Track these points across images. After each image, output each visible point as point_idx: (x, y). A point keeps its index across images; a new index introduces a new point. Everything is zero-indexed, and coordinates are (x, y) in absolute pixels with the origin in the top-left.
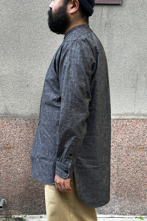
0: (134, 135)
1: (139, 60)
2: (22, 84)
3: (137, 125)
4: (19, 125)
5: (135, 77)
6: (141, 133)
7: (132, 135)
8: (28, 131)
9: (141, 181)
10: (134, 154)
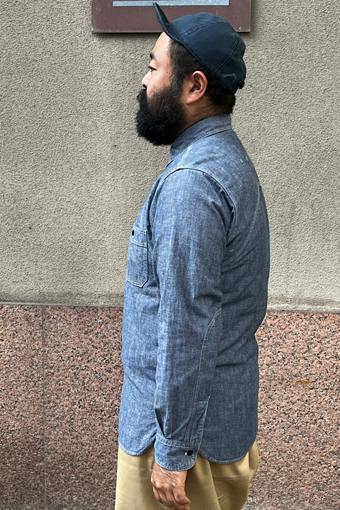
0: (285, 350)
1: (298, 169)
2: (16, 225)
3: (290, 327)
4: (11, 321)
5: (287, 209)
6: (301, 345)
7: (278, 349)
8: (31, 334)
9: (301, 462)
10: (285, 396)
